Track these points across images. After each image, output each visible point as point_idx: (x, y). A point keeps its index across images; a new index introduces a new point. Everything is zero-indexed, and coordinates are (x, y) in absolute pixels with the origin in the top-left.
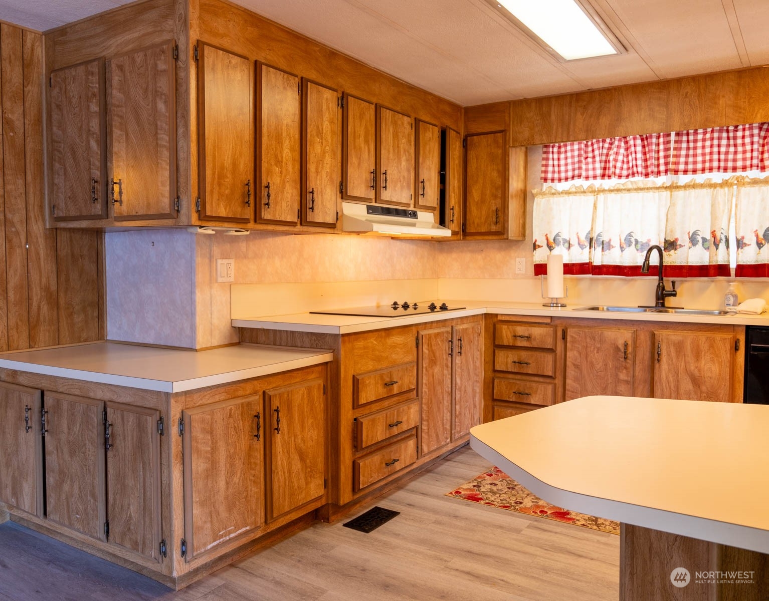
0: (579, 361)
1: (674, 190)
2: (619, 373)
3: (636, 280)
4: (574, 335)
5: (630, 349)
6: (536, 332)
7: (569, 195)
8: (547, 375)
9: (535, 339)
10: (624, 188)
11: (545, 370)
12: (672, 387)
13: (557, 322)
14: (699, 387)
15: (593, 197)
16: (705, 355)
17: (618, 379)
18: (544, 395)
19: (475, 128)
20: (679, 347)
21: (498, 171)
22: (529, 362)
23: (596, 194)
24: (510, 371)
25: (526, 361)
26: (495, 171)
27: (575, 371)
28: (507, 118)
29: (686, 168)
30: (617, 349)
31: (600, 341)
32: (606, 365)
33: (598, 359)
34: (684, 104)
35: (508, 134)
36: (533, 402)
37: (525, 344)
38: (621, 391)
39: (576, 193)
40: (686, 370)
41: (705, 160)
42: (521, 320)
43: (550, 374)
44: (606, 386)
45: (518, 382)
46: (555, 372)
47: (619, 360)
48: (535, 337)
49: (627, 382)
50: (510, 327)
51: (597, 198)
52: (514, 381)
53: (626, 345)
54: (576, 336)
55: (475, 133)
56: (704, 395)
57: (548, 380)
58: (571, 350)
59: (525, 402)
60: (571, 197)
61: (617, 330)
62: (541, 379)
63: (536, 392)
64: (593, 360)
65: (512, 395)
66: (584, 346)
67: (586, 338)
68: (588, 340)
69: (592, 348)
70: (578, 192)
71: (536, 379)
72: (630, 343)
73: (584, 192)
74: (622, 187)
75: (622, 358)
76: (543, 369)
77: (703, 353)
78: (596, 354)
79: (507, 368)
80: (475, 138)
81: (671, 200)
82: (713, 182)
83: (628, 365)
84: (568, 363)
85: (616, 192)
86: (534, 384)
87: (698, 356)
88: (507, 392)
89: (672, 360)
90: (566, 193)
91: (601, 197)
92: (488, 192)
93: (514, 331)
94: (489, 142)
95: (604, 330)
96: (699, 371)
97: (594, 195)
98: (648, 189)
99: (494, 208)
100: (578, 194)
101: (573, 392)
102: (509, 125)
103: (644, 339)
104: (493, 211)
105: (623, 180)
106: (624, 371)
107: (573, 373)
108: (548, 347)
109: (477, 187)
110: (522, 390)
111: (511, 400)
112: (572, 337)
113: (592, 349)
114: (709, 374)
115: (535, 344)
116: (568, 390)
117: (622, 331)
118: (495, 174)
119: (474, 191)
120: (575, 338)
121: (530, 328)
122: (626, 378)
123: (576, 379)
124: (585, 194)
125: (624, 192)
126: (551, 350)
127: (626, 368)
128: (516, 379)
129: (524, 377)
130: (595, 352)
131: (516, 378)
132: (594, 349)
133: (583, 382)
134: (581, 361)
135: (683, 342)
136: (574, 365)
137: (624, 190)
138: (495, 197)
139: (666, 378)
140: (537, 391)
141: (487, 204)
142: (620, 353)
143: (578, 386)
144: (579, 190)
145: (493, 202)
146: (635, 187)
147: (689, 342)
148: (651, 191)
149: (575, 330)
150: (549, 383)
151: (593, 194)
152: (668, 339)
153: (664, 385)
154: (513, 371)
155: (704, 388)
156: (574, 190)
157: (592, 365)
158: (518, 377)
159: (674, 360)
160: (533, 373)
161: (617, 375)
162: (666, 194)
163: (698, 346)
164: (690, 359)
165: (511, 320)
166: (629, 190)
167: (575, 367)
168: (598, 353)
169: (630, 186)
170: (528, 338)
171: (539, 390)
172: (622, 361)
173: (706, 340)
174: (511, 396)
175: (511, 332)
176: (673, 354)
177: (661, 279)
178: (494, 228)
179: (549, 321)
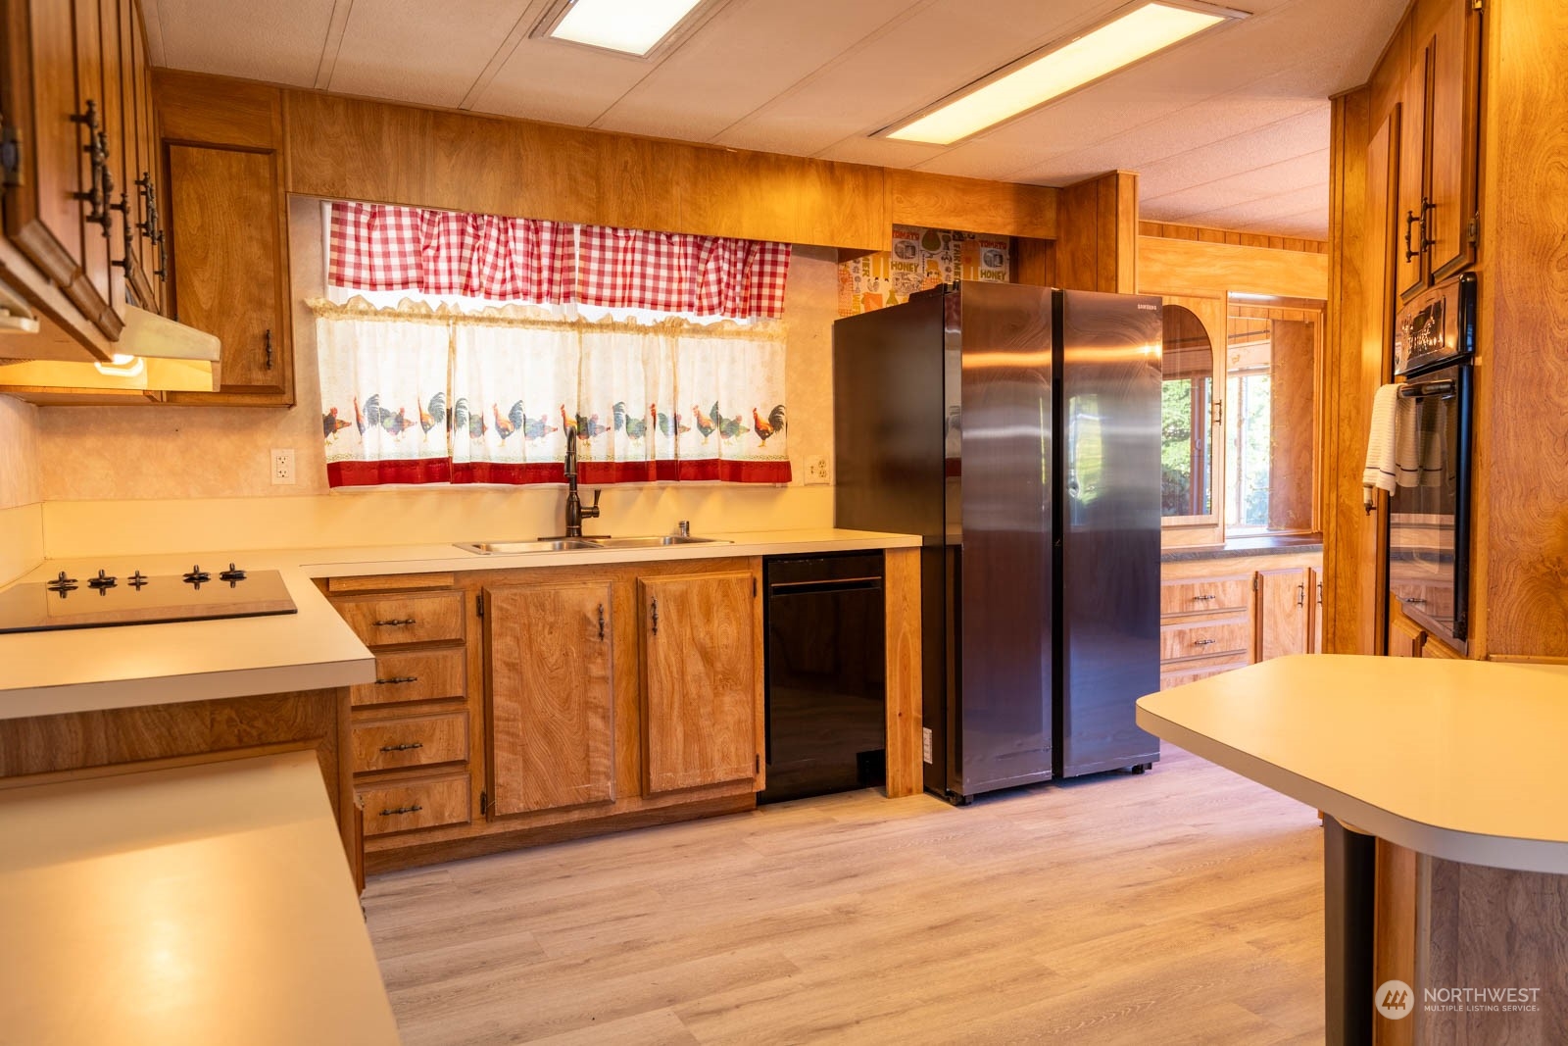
0: (516, 655)
1: (584, 330)
2: (591, 666)
3: (521, 491)
4: (505, 606)
5: (606, 618)
6: (425, 607)
7: (396, 318)
8: (453, 695)
9: (422, 625)
10: (501, 317)
11: (448, 687)
12: (675, 675)
13: (467, 582)
14: (712, 666)
15: (445, 328)
16: (717, 611)
17: (590, 677)
18: (448, 740)
19: (185, 125)
20: (682, 602)
21: (264, 245)
22: (413, 675)
23: (451, 322)
24: (368, 703)
25: (405, 674)
26: (255, 242)
27: (509, 678)
28: (276, 124)
29: (600, 293)
30: (585, 621)
31: (554, 611)
32: (566, 655)
33: (551, 645)
34: (623, 182)
35: (280, 161)
36: (424, 761)
37: (401, 637)
38: (595, 698)
39: (410, 315)
40: (693, 639)
41: (615, 285)
42: (387, 586)
43: (459, 692)
44: (569, 695)
45: (388, 724)
46: (466, 686)
47: (590, 641)
48: (423, 620)
49: (604, 679)
50: (363, 605)
51: (454, 331)
52: (377, 724)
53: (600, 612)
54: (509, 607)
55: (189, 139)
56: (720, 676)
57: (453, 707)
58: (501, 635)
59: (407, 764)
60: (400, 324)
61: (583, 586)
62: (437, 708)
63: (431, 738)
64: (544, 648)
65: (375, 757)
66: (524, 624)
67: (527, 608)
68: (532, 610)
69: (540, 625)
70: (416, 316)
71: (426, 709)
72: (606, 607)
73: (428, 316)
74: (497, 315)
75: (593, 636)
76: (444, 685)
77: (715, 608)
78: (549, 637)
79: (361, 699)
80: (193, 151)
81: (581, 348)
82: (639, 322)
83: (605, 648)
84: (497, 664)
85: (488, 324)
86: (426, 721)
87: (708, 616)
88: (364, 752)
89: (673, 628)
90: (390, 314)
91: (461, 328)
92: (238, 290)
93: (373, 613)
94: (234, 170)
95: (558, 587)
96: (711, 638)
97: (448, 325)
98: (543, 323)
99: (257, 330)
100: (415, 320)
101: (507, 720)
102: (283, 142)
103: (626, 593)
104: (254, 337)
105: (495, 302)
106: (599, 660)
107: (506, 681)
108: (453, 638)
109: (207, 275)
110: (398, 739)
111: (374, 768)
112: (501, 609)
113: (540, 628)
114: (725, 642)
115: (423, 635)
116: (499, 719)
117: (590, 585)
118: (255, 250)
119: (197, 283)
120: (507, 610)
121: (408, 602)
122: (601, 673)
123: (513, 694)
124: (430, 321)
125: (503, 324)
126: (458, 643)
127: (601, 654)
128: (381, 720)
129: (397, 711)
130: (546, 631)
131: (380, 716)
132: (544, 626)
133: (526, 695)
134: (519, 653)
135: (687, 592)
136: (507, 664)
137: (502, 320)
138: (260, 305)
139: (666, 659)
140: (432, 735)
141: (237, 319)
142: (590, 628)
143: (515, 705)
144: (416, 311)
145: (255, 315)
146: (521, 317)
147: (695, 591)
148: (548, 327)
149: (506, 592)
150: (456, 712)
151: (445, 322)
152: (664, 591)
153: (663, 672)
154: (375, 702)
155: (719, 666)
156: (405, 309)
157: (541, 659)
158: (384, 713)
159: (675, 625)
160: (421, 698)
161: (587, 670)
162: (572, 335)
163: (708, 598)
164: (698, 620)
165: (363, 588)
166: (511, 322)
167: (510, 670)
168: (551, 633)
169: (511, 315)
170: (408, 623)
171: (437, 732)
172: (595, 643)
173: (719, 585)
174: (374, 760)
175: (364, 616)
176: (674, 616)
177: (573, 488)
178: (259, 378)
179: (449, 581)
